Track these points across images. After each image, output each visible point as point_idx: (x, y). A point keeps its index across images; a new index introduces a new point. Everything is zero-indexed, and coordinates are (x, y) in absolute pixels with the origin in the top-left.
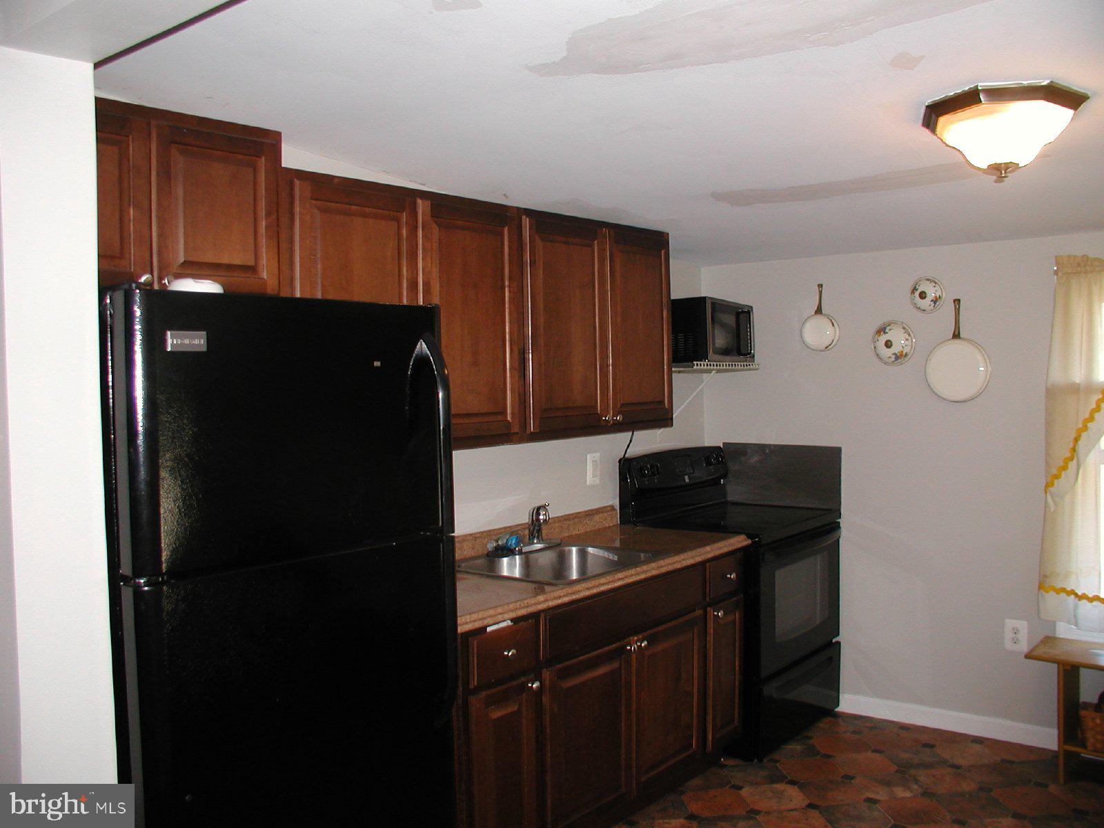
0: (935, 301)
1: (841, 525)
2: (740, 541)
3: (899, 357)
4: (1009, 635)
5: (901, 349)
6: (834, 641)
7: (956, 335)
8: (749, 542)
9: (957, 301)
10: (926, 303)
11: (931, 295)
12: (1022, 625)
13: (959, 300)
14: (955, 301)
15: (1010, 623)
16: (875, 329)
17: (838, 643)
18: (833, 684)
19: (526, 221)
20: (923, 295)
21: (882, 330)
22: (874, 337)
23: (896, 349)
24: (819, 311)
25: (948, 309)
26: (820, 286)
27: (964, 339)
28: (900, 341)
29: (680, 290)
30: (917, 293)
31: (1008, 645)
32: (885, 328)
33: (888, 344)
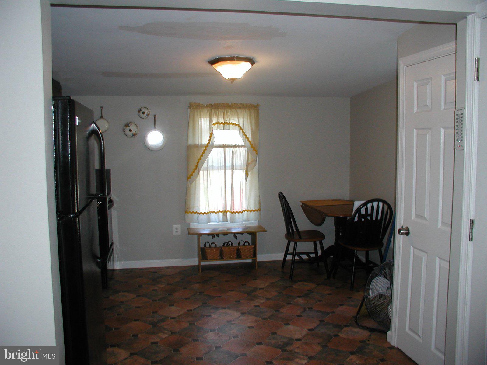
0: (148, 115)
3: (134, 135)
4: (175, 230)
5: (135, 132)
7: (155, 128)
10: (144, 116)
11: (146, 113)
12: (179, 226)
13: (156, 115)
14: (154, 115)
15: (175, 226)
16: (125, 124)
20: (143, 113)
21: (127, 125)
23: (133, 132)
24: (102, 117)
25: (151, 117)
26: (102, 108)
27: (158, 129)
28: (134, 129)
30: (141, 112)
31: (175, 234)
32: (129, 124)
33: (130, 130)
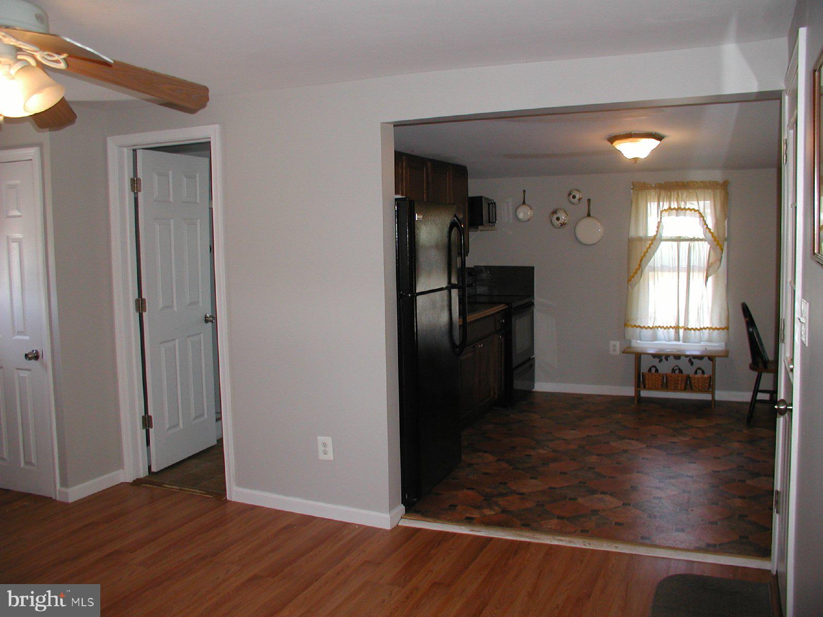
0: (580, 199)
1: (535, 303)
2: (501, 307)
3: (563, 225)
4: (611, 348)
5: (563, 221)
6: (531, 357)
7: (589, 215)
8: (507, 306)
9: (589, 200)
10: (575, 201)
11: (577, 197)
12: (617, 343)
15: (612, 343)
16: (551, 211)
17: (534, 358)
18: (532, 379)
19: (429, 164)
20: (574, 197)
21: (555, 212)
22: (550, 215)
23: (561, 221)
24: (524, 203)
25: (584, 203)
26: (524, 191)
27: (593, 217)
28: (563, 217)
29: (472, 193)
30: (571, 196)
31: (611, 352)
32: (556, 212)
33: (558, 219)
